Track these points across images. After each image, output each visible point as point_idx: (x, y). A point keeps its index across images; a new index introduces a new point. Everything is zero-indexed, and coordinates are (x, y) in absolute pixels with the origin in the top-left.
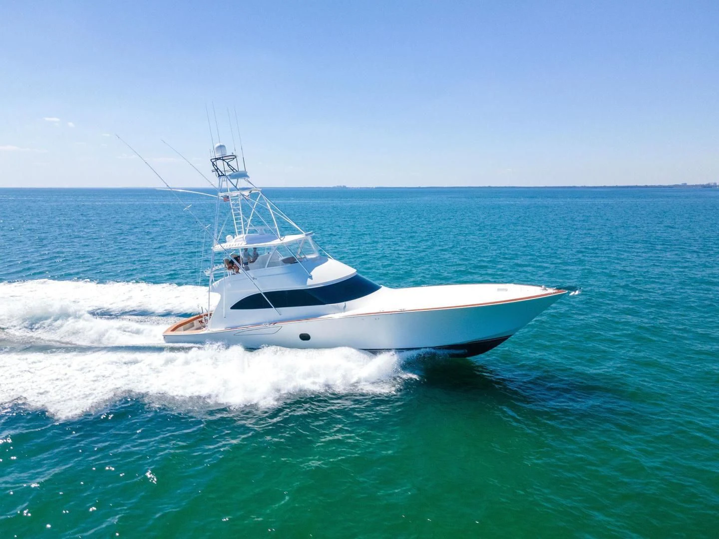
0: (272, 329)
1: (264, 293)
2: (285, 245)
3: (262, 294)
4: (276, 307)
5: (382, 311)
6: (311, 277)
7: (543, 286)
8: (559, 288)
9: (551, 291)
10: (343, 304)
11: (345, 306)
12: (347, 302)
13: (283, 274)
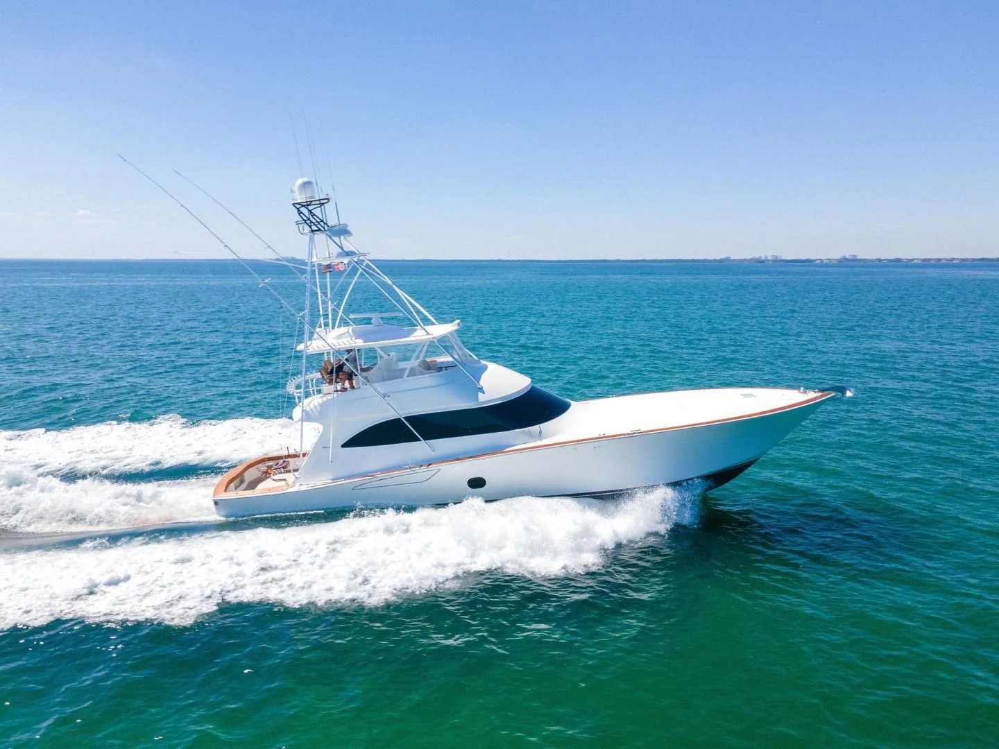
0: (422, 473)
1: (405, 418)
2: (435, 340)
3: (403, 420)
4: (426, 438)
5: (602, 436)
6: (481, 390)
7: (802, 388)
8: (821, 390)
9: (812, 395)
10: (535, 428)
11: (540, 432)
12: (541, 425)
13: (436, 386)
